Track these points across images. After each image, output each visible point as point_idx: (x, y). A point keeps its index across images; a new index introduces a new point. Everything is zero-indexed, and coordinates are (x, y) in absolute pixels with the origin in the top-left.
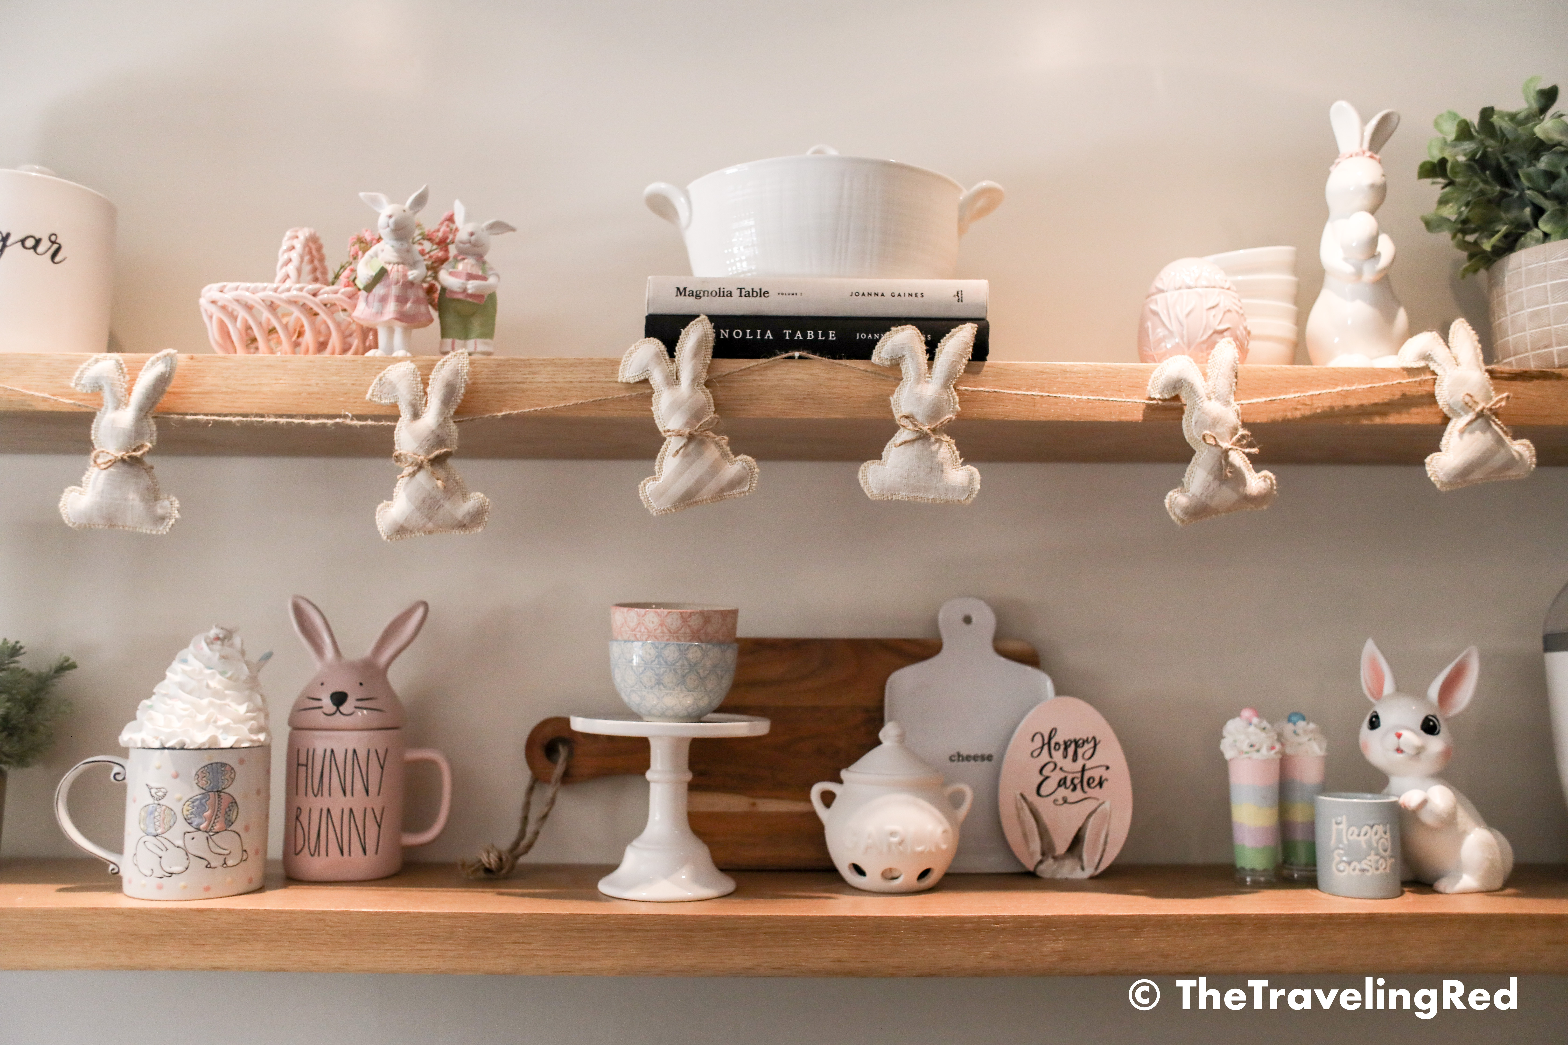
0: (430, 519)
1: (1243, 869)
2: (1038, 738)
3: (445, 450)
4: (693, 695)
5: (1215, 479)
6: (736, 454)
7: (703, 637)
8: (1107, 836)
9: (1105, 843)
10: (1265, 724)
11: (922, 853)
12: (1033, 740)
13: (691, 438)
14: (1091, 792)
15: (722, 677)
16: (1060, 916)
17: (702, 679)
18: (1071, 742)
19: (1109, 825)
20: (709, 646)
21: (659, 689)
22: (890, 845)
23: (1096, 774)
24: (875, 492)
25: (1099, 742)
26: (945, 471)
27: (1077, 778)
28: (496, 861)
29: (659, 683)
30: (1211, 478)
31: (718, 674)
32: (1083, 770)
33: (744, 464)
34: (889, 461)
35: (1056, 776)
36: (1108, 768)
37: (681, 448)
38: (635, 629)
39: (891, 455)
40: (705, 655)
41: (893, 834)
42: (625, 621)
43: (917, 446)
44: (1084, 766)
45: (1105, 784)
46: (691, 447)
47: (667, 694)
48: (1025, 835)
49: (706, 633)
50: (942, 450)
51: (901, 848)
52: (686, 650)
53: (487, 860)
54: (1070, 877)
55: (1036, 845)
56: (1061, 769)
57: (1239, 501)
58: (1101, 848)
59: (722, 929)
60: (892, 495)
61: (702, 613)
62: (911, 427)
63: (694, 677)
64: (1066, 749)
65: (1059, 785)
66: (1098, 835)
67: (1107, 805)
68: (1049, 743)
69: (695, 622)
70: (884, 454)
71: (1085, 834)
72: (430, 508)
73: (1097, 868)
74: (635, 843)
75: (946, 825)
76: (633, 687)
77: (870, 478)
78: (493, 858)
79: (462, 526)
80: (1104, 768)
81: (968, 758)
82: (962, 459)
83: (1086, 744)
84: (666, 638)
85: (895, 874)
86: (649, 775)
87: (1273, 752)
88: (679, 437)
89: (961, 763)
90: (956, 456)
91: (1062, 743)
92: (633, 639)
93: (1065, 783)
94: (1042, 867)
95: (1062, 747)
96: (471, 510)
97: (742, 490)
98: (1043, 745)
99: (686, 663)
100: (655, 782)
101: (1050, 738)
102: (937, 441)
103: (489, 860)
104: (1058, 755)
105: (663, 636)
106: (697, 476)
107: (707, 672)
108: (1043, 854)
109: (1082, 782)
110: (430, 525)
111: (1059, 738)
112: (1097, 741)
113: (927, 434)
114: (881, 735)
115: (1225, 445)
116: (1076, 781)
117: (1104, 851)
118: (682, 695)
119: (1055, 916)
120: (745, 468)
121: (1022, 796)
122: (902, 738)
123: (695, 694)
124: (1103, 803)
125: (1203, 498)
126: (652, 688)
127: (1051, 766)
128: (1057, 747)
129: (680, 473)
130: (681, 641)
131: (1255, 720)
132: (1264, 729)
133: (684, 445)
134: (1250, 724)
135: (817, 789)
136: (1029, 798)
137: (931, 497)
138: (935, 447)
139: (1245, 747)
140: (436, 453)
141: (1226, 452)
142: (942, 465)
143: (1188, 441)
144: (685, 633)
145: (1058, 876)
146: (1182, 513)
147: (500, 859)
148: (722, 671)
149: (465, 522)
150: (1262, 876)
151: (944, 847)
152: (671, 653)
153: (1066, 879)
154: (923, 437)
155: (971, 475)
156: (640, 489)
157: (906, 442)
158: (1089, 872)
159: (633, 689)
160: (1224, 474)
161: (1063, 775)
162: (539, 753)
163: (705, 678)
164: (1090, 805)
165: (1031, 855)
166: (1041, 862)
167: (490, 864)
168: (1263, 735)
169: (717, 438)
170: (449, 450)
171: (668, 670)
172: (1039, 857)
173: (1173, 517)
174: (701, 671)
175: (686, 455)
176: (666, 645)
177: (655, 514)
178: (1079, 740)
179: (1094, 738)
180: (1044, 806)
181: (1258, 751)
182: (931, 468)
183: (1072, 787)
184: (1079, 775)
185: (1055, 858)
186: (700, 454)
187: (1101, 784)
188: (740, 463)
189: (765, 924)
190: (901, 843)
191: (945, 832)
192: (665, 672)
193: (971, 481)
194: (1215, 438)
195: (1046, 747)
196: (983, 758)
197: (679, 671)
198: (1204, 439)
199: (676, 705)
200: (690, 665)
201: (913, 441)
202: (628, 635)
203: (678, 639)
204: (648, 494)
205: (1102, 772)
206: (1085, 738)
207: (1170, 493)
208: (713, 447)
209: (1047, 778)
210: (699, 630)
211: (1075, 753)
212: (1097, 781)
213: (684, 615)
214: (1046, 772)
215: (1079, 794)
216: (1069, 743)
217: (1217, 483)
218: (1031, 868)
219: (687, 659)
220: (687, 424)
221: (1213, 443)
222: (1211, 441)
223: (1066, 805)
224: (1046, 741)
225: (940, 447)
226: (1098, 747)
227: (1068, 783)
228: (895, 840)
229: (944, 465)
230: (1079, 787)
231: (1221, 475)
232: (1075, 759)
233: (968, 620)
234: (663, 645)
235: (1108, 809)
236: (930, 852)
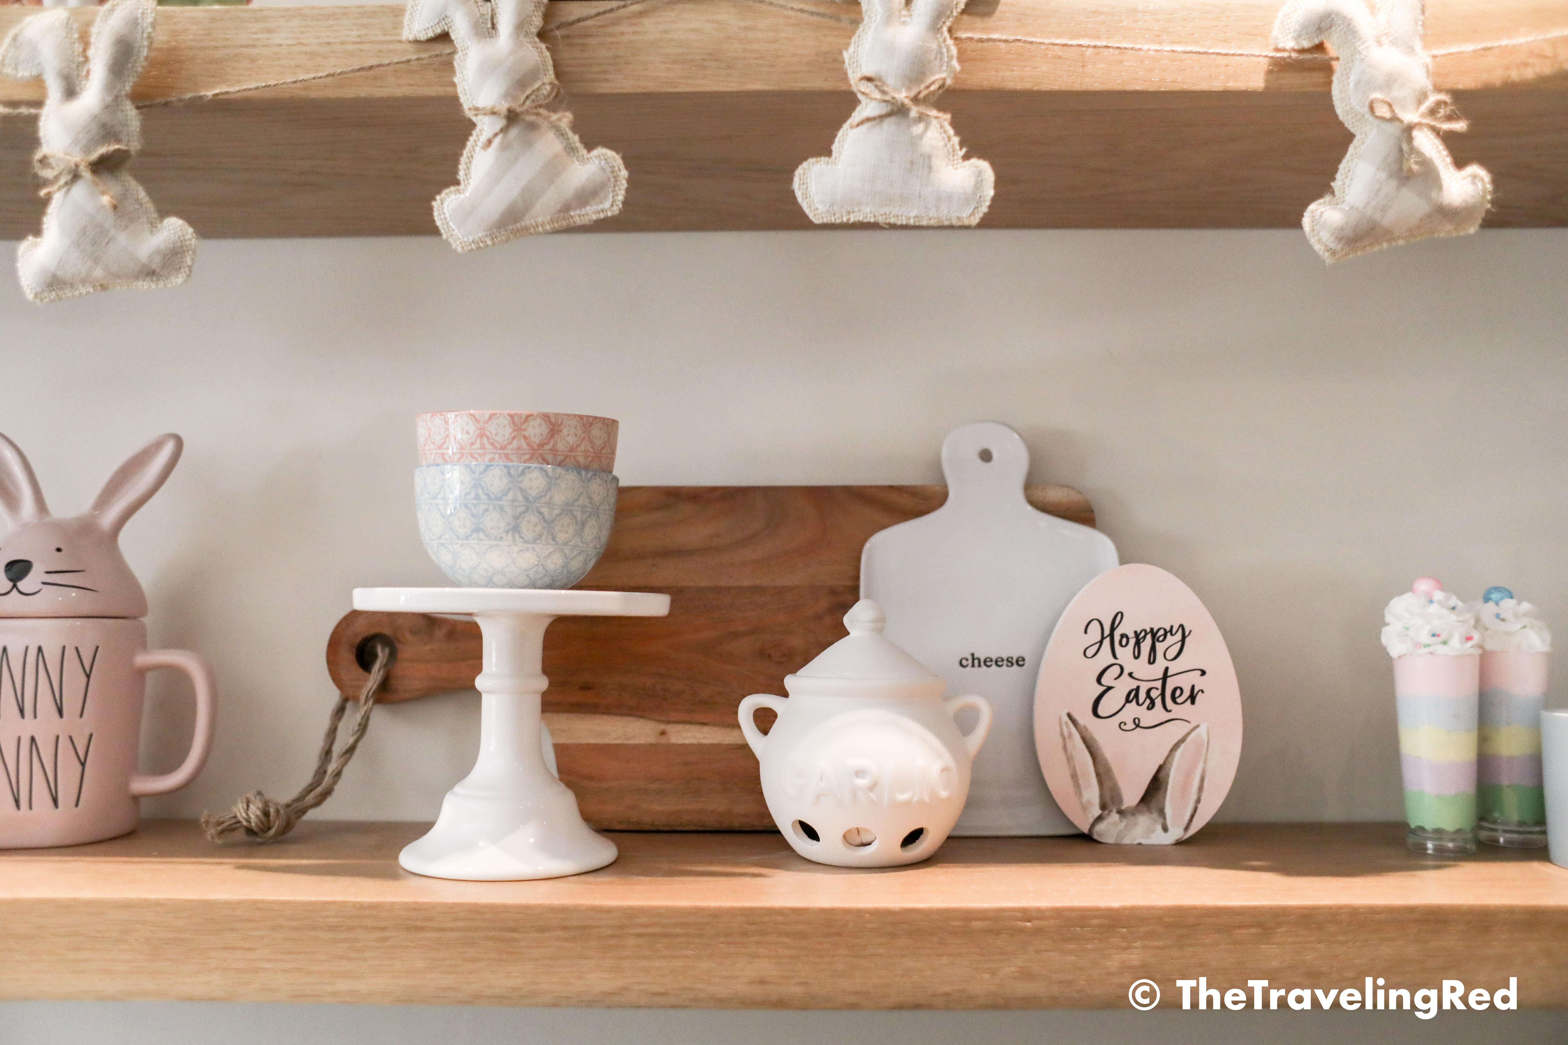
0: (97, 261)
1: (1422, 829)
2: (1095, 627)
3: (117, 147)
4: (533, 549)
5: (1390, 176)
6: (590, 147)
7: (549, 458)
8: (1202, 779)
9: (1201, 788)
10: (1454, 601)
11: (907, 804)
12: (1086, 632)
13: (512, 117)
14: (1177, 711)
15: (584, 523)
16: (1134, 909)
17: (549, 523)
18: (1146, 634)
19: (1205, 762)
20: (559, 470)
21: (479, 539)
22: (854, 791)
23: (1185, 682)
24: (821, 208)
25: (1190, 631)
26: (935, 168)
27: (1157, 689)
28: (257, 816)
29: (478, 529)
30: (1383, 175)
31: (575, 517)
32: (1165, 677)
33: (603, 162)
34: (842, 157)
35: (1124, 686)
36: (1203, 673)
37: (496, 135)
38: (443, 444)
39: (846, 146)
40: (552, 483)
41: (859, 773)
42: (430, 435)
43: (889, 125)
44: (1167, 669)
45: (1199, 698)
46: (514, 132)
47: (491, 547)
48: (1074, 777)
49: (554, 450)
50: (929, 134)
51: (872, 795)
52: (519, 476)
53: (244, 815)
54: (1145, 841)
55: (1092, 793)
56: (1130, 675)
57: (1430, 216)
58: (1193, 797)
59: (565, 928)
60: (849, 213)
61: (546, 417)
62: (877, 95)
63: (533, 518)
64: (1138, 644)
65: (1128, 701)
66: (1188, 775)
67: (1202, 731)
68: (1111, 635)
69: (536, 431)
70: (834, 147)
71: (1168, 776)
72: (94, 243)
73: (1187, 828)
74: (457, 789)
75: (947, 759)
76: (440, 537)
77: (813, 187)
78: (255, 812)
79: (150, 273)
80: (1200, 673)
81: (987, 662)
82: (964, 150)
83: (1169, 634)
84: (488, 457)
85: (866, 838)
86: (480, 682)
87: (1470, 644)
88: (494, 118)
89: (976, 669)
90: (953, 146)
91: (1131, 635)
92: (439, 460)
93: (1137, 696)
94: (1101, 827)
95: (1132, 641)
96: (163, 247)
97: (600, 207)
98: (1103, 638)
99: (520, 497)
100: (488, 692)
101: (1113, 629)
102: (921, 118)
103: (247, 814)
104: (1125, 654)
105: (484, 454)
106: (524, 182)
107: (556, 512)
108: (1103, 807)
109: (1163, 694)
110: (98, 273)
111: (1127, 627)
112: (1187, 633)
113: (903, 105)
114: (847, 620)
115: (1410, 116)
116: (1154, 694)
117: (1198, 801)
118: (515, 549)
119: (1125, 908)
120: (603, 170)
121: (1069, 716)
122: (880, 626)
123: (537, 547)
124: (1198, 726)
125: (1369, 211)
126: (467, 538)
127: (1116, 670)
128: (1124, 641)
129: (495, 178)
130: (511, 461)
131: (1438, 595)
132: (1453, 608)
133: (502, 130)
134: (1431, 602)
135: (747, 706)
136: (1081, 722)
137: (912, 214)
138: (918, 129)
139: (1425, 638)
140: (103, 150)
141: (1409, 129)
142: (930, 157)
143: (1341, 118)
144: (519, 448)
145: (1127, 841)
146: (1332, 239)
147: (266, 814)
148: (583, 512)
149: (154, 266)
150: (1453, 840)
151: (944, 794)
152: (496, 480)
153: (1140, 844)
154: (898, 111)
155: (979, 174)
156: (435, 209)
157: (868, 120)
158: (1176, 833)
159: (441, 541)
160: (1405, 168)
161: (1133, 684)
162: (347, 657)
163: (552, 521)
164: (1175, 731)
165: (1085, 808)
166: (1100, 819)
167: (248, 821)
168: (1453, 617)
169: (554, 117)
170: (122, 147)
171: (491, 507)
172: (1097, 812)
173: (1317, 247)
174: (545, 510)
175: (505, 147)
176: (488, 467)
177: (459, 250)
178: (1158, 630)
179: (1182, 626)
180: (1103, 732)
181: (1445, 643)
182: (912, 163)
183: (1148, 701)
184: (1159, 684)
185: (1120, 812)
186: (528, 144)
187: (1192, 698)
188: (597, 162)
189: (638, 921)
190: (873, 787)
191: (945, 769)
192: (486, 510)
193: (979, 184)
194: (1390, 105)
195: (1107, 641)
196: (1010, 662)
197: (508, 509)
198: (1372, 108)
199: (508, 565)
200: (526, 499)
201: (882, 117)
202: (433, 456)
203: (507, 456)
204: (447, 216)
205: (1194, 679)
206: (1168, 629)
207: (1312, 207)
208: (551, 135)
209: (1109, 688)
210: (541, 445)
211: (1153, 649)
212: (1187, 693)
213: (516, 418)
214: (1107, 680)
215: (1158, 713)
216: (1143, 634)
217: (1394, 183)
218: (1085, 829)
219: (521, 490)
220: (507, 95)
221: (1388, 115)
222: (1383, 111)
223: (1138, 729)
224: (1107, 632)
225: (926, 128)
226: (1187, 640)
227: (1142, 696)
228: (862, 782)
229: (933, 159)
230: (1158, 702)
231: (1401, 169)
232: (1152, 661)
233: (986, 456)
234: (482, 467)
235: (1205, 737)
236: (921, 803)
